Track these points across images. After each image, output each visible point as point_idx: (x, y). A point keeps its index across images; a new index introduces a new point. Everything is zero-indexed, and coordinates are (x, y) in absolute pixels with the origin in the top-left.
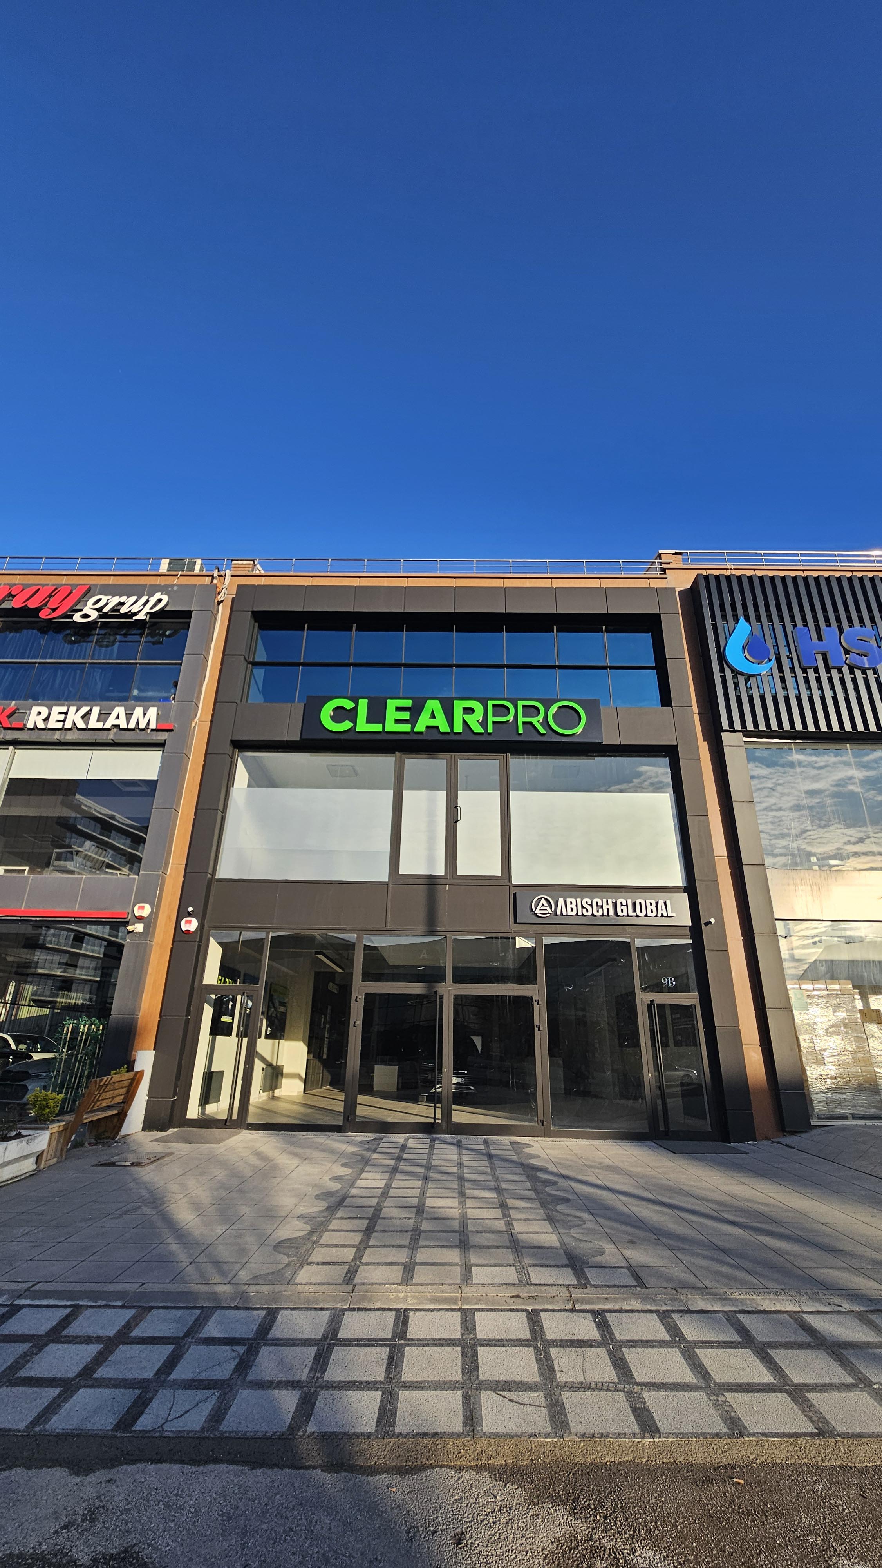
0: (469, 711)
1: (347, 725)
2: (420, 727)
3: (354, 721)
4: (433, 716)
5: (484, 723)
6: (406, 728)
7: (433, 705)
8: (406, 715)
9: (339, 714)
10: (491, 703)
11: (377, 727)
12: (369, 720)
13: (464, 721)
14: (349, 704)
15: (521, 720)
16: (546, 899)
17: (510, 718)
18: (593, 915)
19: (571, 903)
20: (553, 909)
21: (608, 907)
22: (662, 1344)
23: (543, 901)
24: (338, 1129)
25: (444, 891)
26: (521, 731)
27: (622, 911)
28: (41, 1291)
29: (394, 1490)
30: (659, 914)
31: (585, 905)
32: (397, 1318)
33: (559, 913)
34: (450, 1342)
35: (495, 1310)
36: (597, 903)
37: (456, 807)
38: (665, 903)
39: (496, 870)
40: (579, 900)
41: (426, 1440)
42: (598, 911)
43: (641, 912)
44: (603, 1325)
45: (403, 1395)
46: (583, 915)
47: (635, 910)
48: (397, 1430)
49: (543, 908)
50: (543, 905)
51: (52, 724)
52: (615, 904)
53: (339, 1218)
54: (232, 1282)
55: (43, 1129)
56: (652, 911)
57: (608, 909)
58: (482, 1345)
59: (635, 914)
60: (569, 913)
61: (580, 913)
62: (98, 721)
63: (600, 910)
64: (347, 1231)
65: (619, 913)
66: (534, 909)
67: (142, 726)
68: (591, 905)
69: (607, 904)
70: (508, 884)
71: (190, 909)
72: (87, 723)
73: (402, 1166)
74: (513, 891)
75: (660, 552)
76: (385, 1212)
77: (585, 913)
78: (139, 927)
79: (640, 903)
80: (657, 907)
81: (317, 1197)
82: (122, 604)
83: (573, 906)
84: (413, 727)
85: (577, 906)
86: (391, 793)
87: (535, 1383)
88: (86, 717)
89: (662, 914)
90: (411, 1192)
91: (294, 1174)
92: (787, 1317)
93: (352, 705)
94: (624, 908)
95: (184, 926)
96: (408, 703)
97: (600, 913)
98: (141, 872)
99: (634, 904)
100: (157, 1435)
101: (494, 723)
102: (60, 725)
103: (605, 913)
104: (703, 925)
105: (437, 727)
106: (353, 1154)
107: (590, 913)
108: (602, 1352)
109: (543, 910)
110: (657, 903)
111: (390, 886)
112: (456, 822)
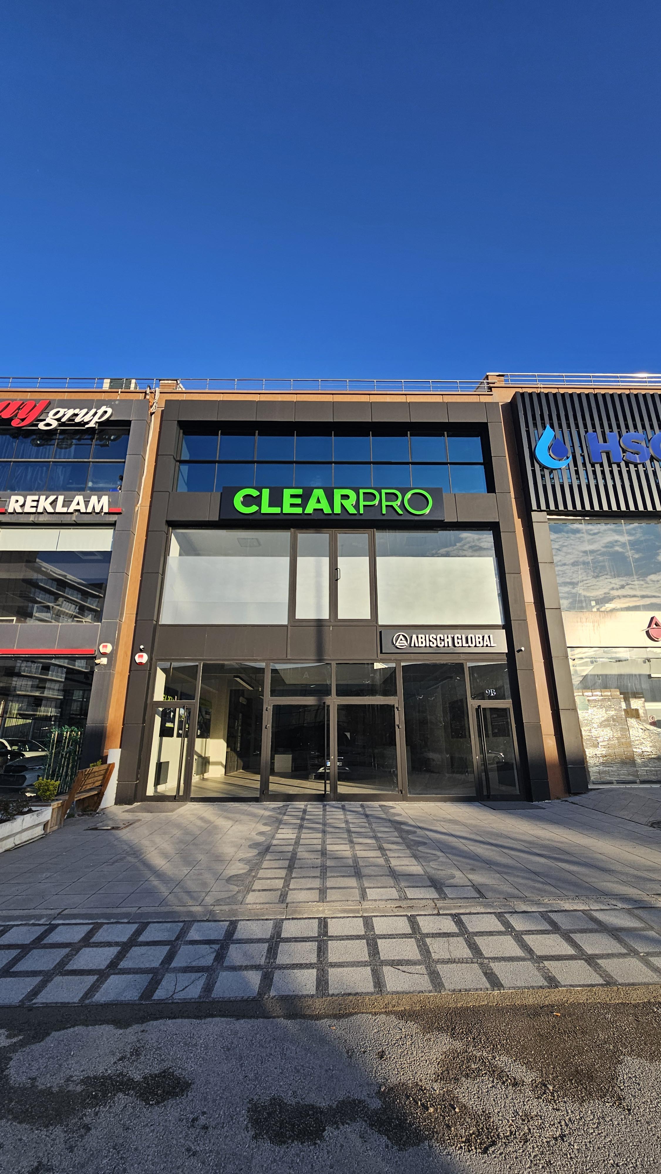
0: (345, 497)
1: (254, 509)
2: (309, 510)
3: (260, 506)
4: (318, 501)
5: (357, 506)
6: (299, 510)
7: (319, 493)
8: (298, 501)
9: (248, 500)
10: (361, 491)
11: (277, 510)
12: (271, 505)
13: (342, 505)
14: (255, 493)
15: (384, 503)
16: (403, 636)
17: (376, 502)
18: (437, 646)
19: (422, 638)
20: (408, 643)
21: (448, 640)
22: (500, 933)
23: (401, 637)
24: (256, 800)
25: (329, 631)
26: (384, 512)
27: (458, 643)
28: (68, 914)
29: (334, 1028)
30: (485, 645)
31: (431, 639)
32: (320, 923)
33: (413, 645)
34: (358, 937)
35: (386, 916)
36: (440, 637)
37: (337, 569)
38: (489, 637)
39: (366, 615)
40: (427, 636)
41: (351, 997)
42: (441, 644)
43: (472, 643)
44: (459, 923)
45: (331, 971)
46: (430, 646)
47: (467, 642)
48: (331, 992)
49: (401, 642)
50: (401, 640)
51: (27, 509)
52: (453, 638)
53: (268, 860)
54: (202, 904)
55: (47, 806)
56: (480, 643)
57: (448, 642)
58: (380, 938)
59: (467, 645)
60: (420, 645)
61: (428, 645)
62: (63, 506)
63: (443, 643)
64: (276, 868)
65: (456, 644)
66: (395, 643)
67: (97, 510)
68: (436, 639)
69: (448, 638)
70: (375, 625)
71: (142, 647)
72: (54, 508)
73: (306, 824)
74: (379, 629)
75: (488, 374)
76: (299, 855)
77: (431, 645)
78: (104, 661)
79: (471, 637)
80: (483, 640)
81: (250, 846)
82: (77, 415)
83: (423, 640)
84: (304, 510)
85: (425, 640)
86: (288, 559)
87: (418, 960)
88: (54, 503)
89: (487, 645)
90: (315, 841)
91: (230, 832)
92: (581, 913)
93: (258, 493)
94: (460, 641)
95: (138, 659)
96: (300, 492)
97: (442, 645)
98: (103, 620)
99: (467, 638)
100: (170, 1001)
101: (364, 506)
102: (33, 510)
103: (446, 645)
104: (516, 652)
105: (322, 510)
106: (269, 816)
107: (435, 645)
108: (461, 939)
109: (401, 643)
110: (483, 637)
111: (289, 627)
112: (337, 580)
